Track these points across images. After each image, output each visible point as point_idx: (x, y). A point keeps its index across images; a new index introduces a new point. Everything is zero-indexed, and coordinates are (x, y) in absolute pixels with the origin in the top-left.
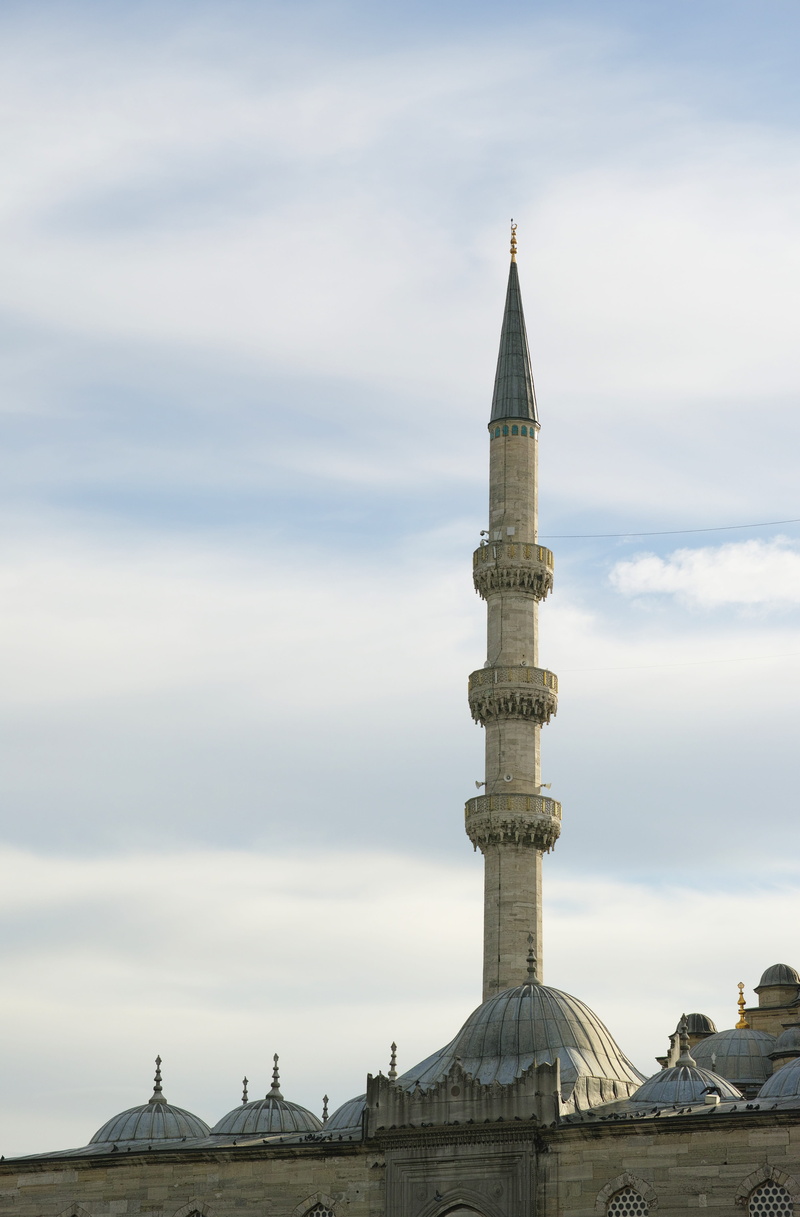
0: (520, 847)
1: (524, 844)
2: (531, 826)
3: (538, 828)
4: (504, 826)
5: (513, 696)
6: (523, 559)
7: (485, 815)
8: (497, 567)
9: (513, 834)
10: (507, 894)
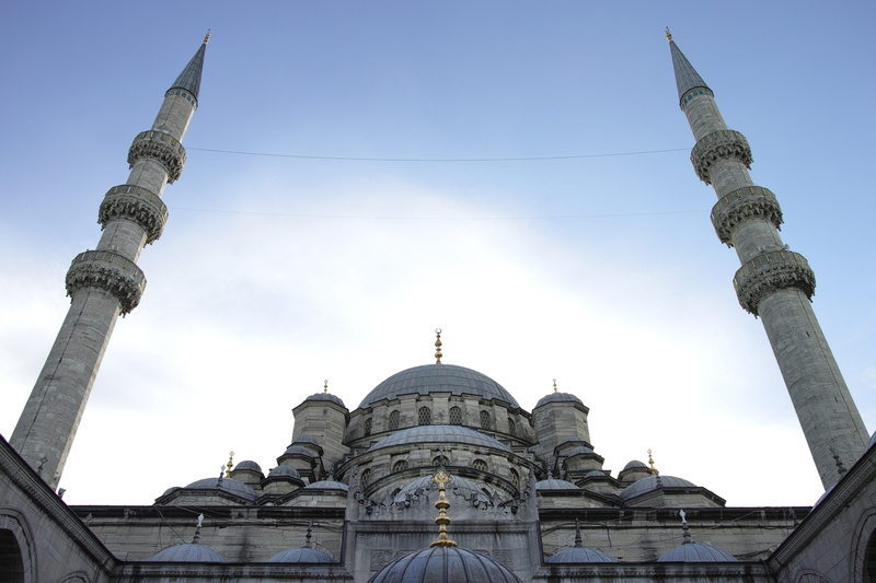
0: (108, 293)
1: (112, 292)
2: (122, 279)
3: (127, 285)
4: (102, 272)
5: (137, 203)
6: (169, 143)
7: (88, 263)
8: (151, 141)
9: (106, 281)
10: (84, 319)
